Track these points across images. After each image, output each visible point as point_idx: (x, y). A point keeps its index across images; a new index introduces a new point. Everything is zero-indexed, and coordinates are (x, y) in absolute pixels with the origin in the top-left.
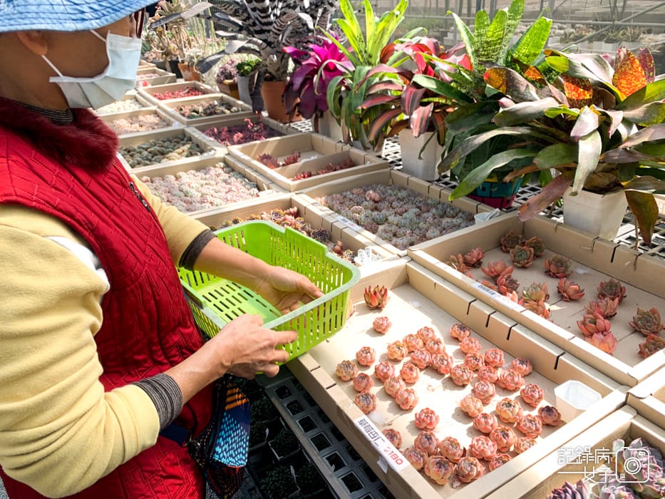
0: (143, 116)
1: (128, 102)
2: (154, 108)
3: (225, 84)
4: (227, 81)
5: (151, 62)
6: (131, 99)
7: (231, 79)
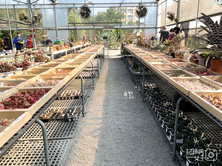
0: (166, 66)
1: (160, 62)
2: (170, 64)
3: (194, 60)
4: (195, 59)
5: (164, 53)
6: (161, 62)
7: (196, 59)
